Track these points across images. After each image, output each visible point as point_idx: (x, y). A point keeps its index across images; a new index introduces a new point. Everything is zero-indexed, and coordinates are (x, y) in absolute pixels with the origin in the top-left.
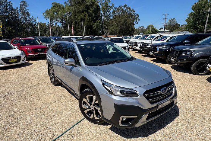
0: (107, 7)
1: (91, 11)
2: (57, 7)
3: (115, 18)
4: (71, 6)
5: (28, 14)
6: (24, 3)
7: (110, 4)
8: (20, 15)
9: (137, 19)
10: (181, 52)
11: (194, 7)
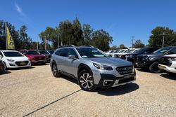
0: (88, 31)
1: (75, 34)
2: (50, 30)
3: (94, 39)
4: (61, 29)
5: (26, 35)
6: (24, 27)
7: (90, 29)
8: (20, 35)
9: (111, 39)
10: (142, 57)
11: (153, 32)
